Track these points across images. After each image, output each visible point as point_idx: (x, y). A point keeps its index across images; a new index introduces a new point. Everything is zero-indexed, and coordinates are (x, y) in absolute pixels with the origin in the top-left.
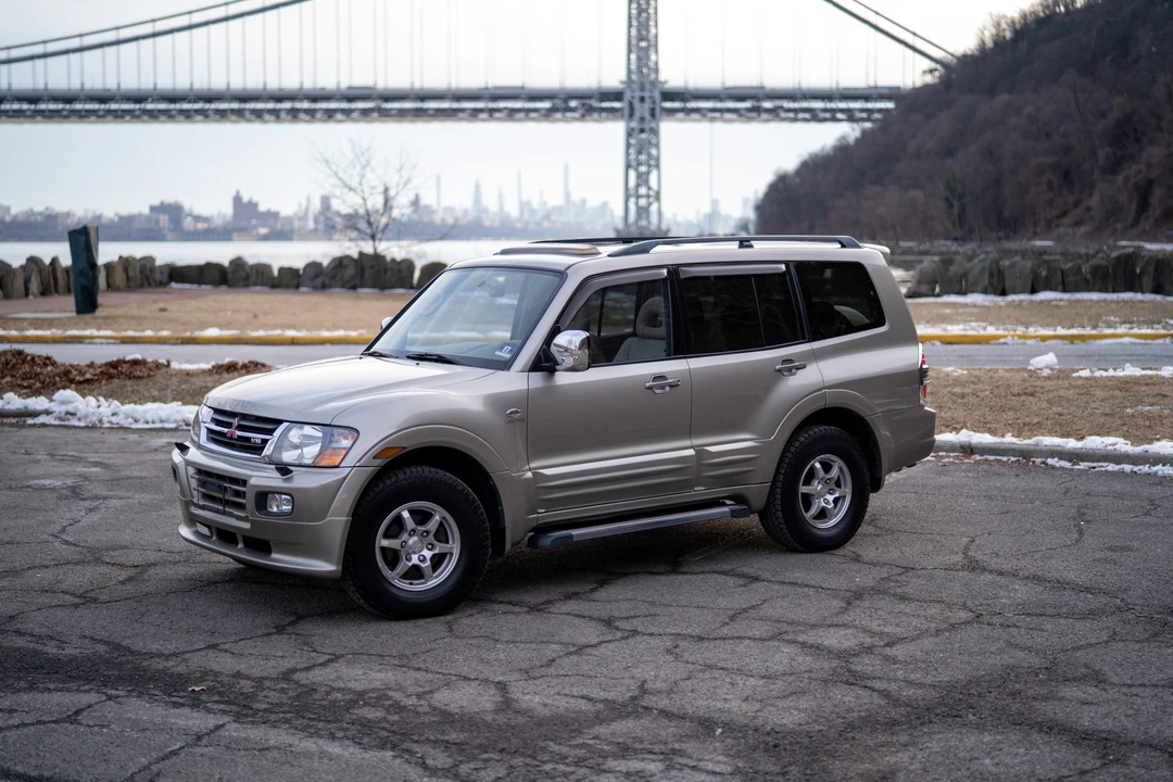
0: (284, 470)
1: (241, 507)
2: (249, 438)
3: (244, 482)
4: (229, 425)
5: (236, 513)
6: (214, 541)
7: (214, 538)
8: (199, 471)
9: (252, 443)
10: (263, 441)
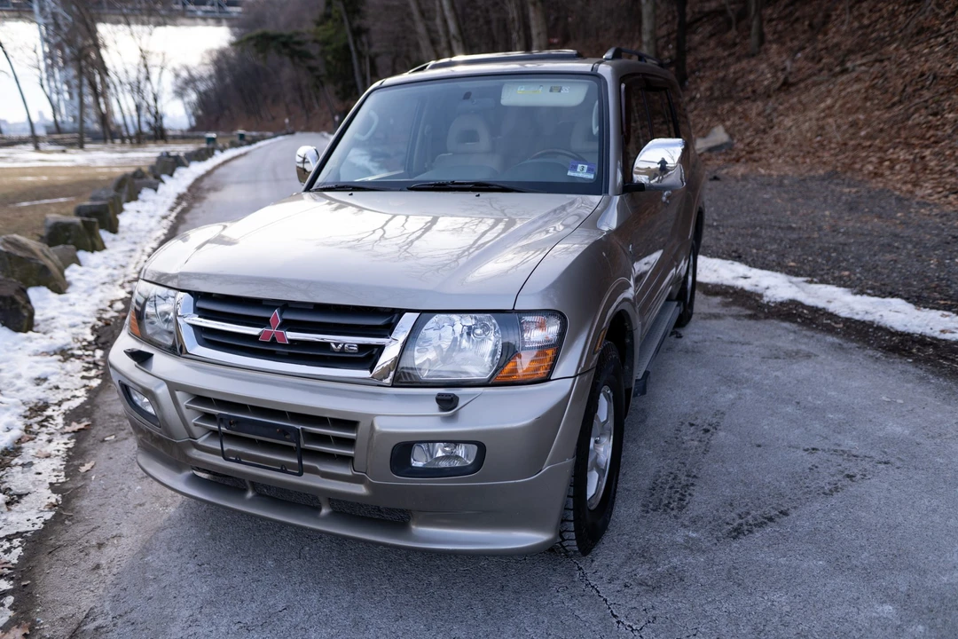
0: (449, 403)
2: (325, 345)
4: (263, 322)
5: (320, 467)
6: (251, 500)
7: (250, 494)
8: (200, 398)
9: (333, 351)
10: (361, 347)
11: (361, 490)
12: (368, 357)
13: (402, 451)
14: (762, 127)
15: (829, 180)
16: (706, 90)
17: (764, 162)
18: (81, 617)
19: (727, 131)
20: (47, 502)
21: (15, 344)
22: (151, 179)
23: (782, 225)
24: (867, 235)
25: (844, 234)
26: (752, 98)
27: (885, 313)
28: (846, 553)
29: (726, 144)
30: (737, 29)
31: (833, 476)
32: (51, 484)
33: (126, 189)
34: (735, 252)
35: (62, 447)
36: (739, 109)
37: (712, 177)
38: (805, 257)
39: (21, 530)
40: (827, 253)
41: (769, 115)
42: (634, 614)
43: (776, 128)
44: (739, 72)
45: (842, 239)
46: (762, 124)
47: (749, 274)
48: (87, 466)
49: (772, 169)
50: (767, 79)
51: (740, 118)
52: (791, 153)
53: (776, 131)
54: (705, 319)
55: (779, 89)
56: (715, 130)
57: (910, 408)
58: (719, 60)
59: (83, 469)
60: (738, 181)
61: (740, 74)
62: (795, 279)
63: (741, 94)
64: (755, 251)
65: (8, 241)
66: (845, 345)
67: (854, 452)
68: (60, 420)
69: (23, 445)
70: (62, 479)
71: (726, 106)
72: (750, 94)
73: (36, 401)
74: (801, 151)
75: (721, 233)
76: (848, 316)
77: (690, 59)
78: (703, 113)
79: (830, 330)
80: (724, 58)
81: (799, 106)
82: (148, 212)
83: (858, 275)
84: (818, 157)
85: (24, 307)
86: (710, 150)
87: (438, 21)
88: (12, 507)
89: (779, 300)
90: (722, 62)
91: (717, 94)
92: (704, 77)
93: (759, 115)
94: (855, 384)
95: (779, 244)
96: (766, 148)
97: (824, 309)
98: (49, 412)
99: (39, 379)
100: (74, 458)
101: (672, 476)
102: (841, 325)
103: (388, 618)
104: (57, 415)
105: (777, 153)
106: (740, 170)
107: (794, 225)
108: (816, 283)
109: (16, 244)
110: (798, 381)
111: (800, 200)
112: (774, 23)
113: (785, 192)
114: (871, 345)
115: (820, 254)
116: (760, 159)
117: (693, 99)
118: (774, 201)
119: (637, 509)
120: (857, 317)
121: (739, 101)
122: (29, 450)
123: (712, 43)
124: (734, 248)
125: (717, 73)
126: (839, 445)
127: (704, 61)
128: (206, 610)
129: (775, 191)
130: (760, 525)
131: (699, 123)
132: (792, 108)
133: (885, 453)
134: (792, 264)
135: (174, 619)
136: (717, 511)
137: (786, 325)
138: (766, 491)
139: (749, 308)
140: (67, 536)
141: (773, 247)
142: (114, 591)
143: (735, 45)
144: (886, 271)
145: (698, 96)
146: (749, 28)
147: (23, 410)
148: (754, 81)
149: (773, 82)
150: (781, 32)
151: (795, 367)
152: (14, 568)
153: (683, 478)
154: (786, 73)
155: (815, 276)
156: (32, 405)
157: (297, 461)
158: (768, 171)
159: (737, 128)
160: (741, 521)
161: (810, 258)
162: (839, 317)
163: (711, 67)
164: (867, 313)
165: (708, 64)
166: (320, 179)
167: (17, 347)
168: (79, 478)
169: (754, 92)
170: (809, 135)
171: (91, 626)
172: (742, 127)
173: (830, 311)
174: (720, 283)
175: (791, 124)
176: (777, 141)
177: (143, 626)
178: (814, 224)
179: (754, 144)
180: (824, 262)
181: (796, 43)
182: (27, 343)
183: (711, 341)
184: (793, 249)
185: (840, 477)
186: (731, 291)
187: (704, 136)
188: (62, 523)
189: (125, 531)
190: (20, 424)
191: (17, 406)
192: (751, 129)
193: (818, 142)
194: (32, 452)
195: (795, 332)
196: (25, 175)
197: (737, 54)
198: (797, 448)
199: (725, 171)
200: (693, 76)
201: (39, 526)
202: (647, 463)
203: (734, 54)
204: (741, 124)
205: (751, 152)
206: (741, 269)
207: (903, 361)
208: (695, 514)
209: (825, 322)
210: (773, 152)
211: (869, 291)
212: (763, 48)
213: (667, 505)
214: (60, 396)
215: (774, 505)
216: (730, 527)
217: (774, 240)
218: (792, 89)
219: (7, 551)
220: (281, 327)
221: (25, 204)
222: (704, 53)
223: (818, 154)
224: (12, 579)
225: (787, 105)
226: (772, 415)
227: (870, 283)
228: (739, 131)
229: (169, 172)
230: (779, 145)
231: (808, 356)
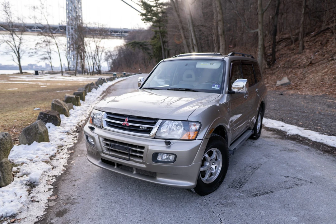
0: (168, 143)
1: (141, 157)
2: (139, 127)
3: (143, 148)
4: (124, 120)
5: (134, 159)
6: (116, 168)
7: (116, 167)
8: (106, 140)
9: (140, 129)
10: (147, 128)
11: (144, 166)
12: (149, 131)
13: (155, 155)
14: (301, 78)
15: (323, 97)
16: (282, 64)
17: (301, 90)
18: (70, 196)
19: (289, 79)
20: (62, 169)
21: (55, 129)
22: (96, 86)
23: (301, 111)
24: (331, 116)
25: (323, 115)
26: (299, 68)
27: (328, 140)
28: (288, 204)
29: (288, 83)
30: (295, 44)
31: (291, 184)
32: (63, 165)
33: (88, 88)
34: (282, 118)
35: (67, 157)
36: (294, 71)
37: (280, 94)
38: (306, 121)
39: (55, 175)
40: (314, 121)
41: (304, 74)
42: (218, 211)
43: (306, 78)
44: (294, 59)
45: (321, 116)
46: (302, 77)
47: (284, 125)
48: (73, 162)
49: (303, 92)
50: (304, 61)
51: (294, 74)
52: (311, 87)
53: (306, 79)
54: (265, 138)
55: (308, 65)
56: (284, 78)
57: (326, 168)
58: (288, 54)
59: (72, 162)
60: (289, 95)
61: (295, 60)
62: (300, 128)
63: (295, 66)
64: (289, 118)
65: (55, 101)
66: (310, 149)
67: (301, 179)
68: (66, 150)
69: (56, 155)
70: (66, 164)
71: (289, 70)
72: (298, 66)
73: (60, 144)
74: (315, 87)
75: (278, 112)
76: (315, 140)
77: (277, 54)
78: (281, 72)
79: (307, 144)
80: (290, 54)
81: (315, 71)
82: (94, 95)
83: (324, 128)
84: (321, 89)
85: (59, 119)
86: (282, 85)
87: (190, 40)
88: (54, 169)
89: (292, 134)
90: (289, 55)
91: (286, 66)
92: (282, 60)
93: (301, 73)
94: (309, 160)
95: (298, 117)
96: (302, 85)
97: (307, 138)
98: (63, 148)
99: (61, 139)
100: (69, 160)
101: (240, 179)
102: (311, 143)
103: (149, 204)
104: (65, 148)
105: (306, 87)
106: (291, 92)
107: (305, 111)
108: (307, 130)
109: (57, 102)
110: (290, 158)
111: (310, 103)
112: (309, 42)
113: (306, 100)
114: (319, 149)
115: (312, 121)
116: (300, 89)
117: (277, 67)
118: (301, 103)
119: (227, 186)
120: (318, 141)
121: (294, 69)
122: (58, 156)
123: (286, 49)
124: (282, 117)
125: (287, 59)
126: (297, 176)
127: (282, 54)
128: (102, 198)
129: (302, 100)
130: (263, 194)
131: (279, 76)
132: (313, 72)
133: (312, 180)
134: (301, 123)
135: (93, 199)
136: (251, 189)
137: (292, 142)
138: (268, 186)
139: (281, 136)
140: (67, 178)
141: (296, 118)
142: (78, 191)
143: (294, 49)
144: (334, 128)
145: (279, 66)
146: (299, 44)
147: (57, 146)
148: (300, 62)
149: (306, 63)
150: (310, 46)
151: (290, 154)
152: (54, 183)
153: (243, 180)
154: (311, 59)
155: (307, 128)
156: (59, 145)
157: (128, 158)
158: (301, 93)
159: (292, 78)
160: (258, 193)
161: (308, 122)
162: (312, 141)
163: (285, 57)
164: (322, 140)
165: (284, 56)
166: (144, 86)
167: (56, 130)
168: (70, 164)
169: (299, 66)
170: (318, 81)
171: (72, 198)
172: (294, 78)
173: (309, 138)
174: (273, 128)
175: (312, 77)
176: (306, 83)
177: (85, 199)
178: (313, 111)
179: (298, 84)
180: (313, 123)
181: (316, 50)
182: (58, 129)
183: (264, 144)
184: (303, 119)
185: (294, 185)
186: (276, 130)
187: (280, 80)
188: (66, 174)
189: (82, 178)
190: (56, 149)
191: (55, 145)
192: (297, 78)
193: (321, 84)
194: (59, 157)
195: (294, 144)
196: (59, 83)
197: (294, 53)
198: (282, 176)
199: (286, 92)
200: (278, 59)
201: (60, 174)
202: (233, 175)
203: (293, 52)
204: (294, 77)
205: (297, 86)
206: (282, 123)
207: (329, 155)
208: (244, 189)
209: (306, 142)
210: (304, 87)
211: (325, 133)
212: (304, 51)
213: (236, 187)
214: (66, 144)
215: (270, 190)
216: (253, 194)
217: (297, 115)
218: (313, 65)
219: (52, 179)
220: (128, 122)
221: (58, 91)
222: (283, 52)
223: (321, 88)
224: (53, 186)
225: (311, 71)
226: (277, 166)
227: (327, 131)
228: (293, 79)
229: (101, 84)
230: (307, 84)
231: (296, 151)
